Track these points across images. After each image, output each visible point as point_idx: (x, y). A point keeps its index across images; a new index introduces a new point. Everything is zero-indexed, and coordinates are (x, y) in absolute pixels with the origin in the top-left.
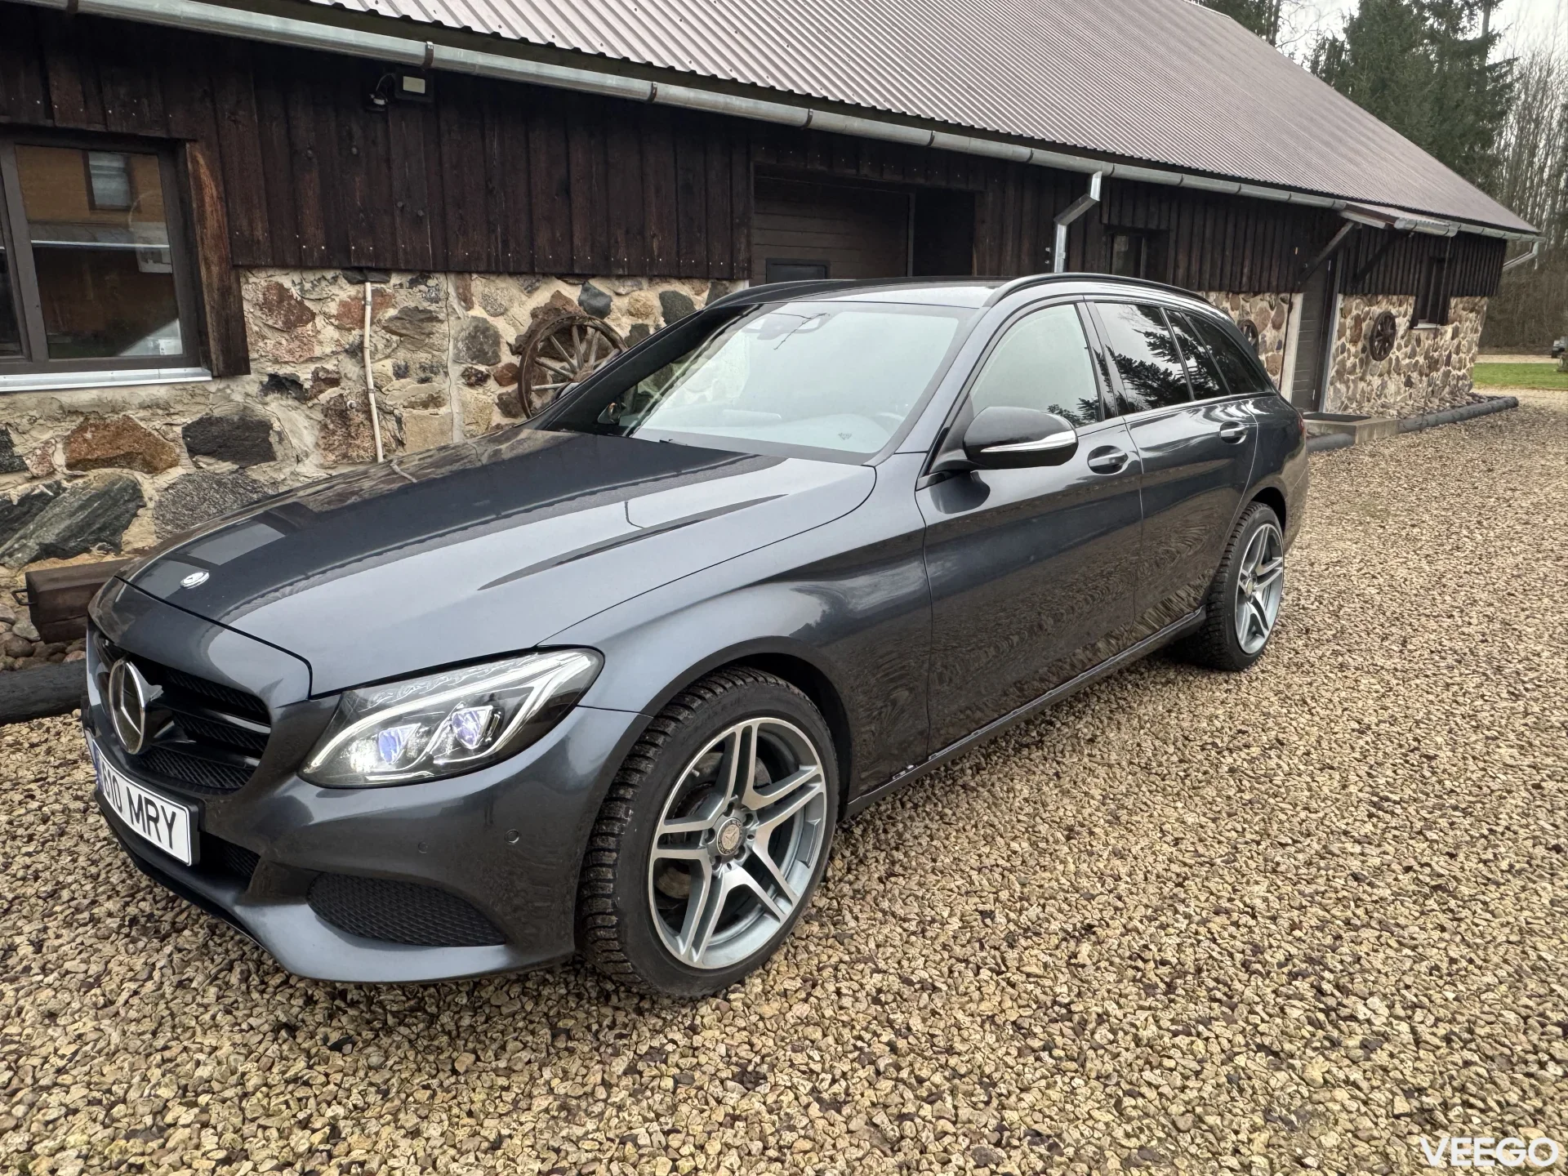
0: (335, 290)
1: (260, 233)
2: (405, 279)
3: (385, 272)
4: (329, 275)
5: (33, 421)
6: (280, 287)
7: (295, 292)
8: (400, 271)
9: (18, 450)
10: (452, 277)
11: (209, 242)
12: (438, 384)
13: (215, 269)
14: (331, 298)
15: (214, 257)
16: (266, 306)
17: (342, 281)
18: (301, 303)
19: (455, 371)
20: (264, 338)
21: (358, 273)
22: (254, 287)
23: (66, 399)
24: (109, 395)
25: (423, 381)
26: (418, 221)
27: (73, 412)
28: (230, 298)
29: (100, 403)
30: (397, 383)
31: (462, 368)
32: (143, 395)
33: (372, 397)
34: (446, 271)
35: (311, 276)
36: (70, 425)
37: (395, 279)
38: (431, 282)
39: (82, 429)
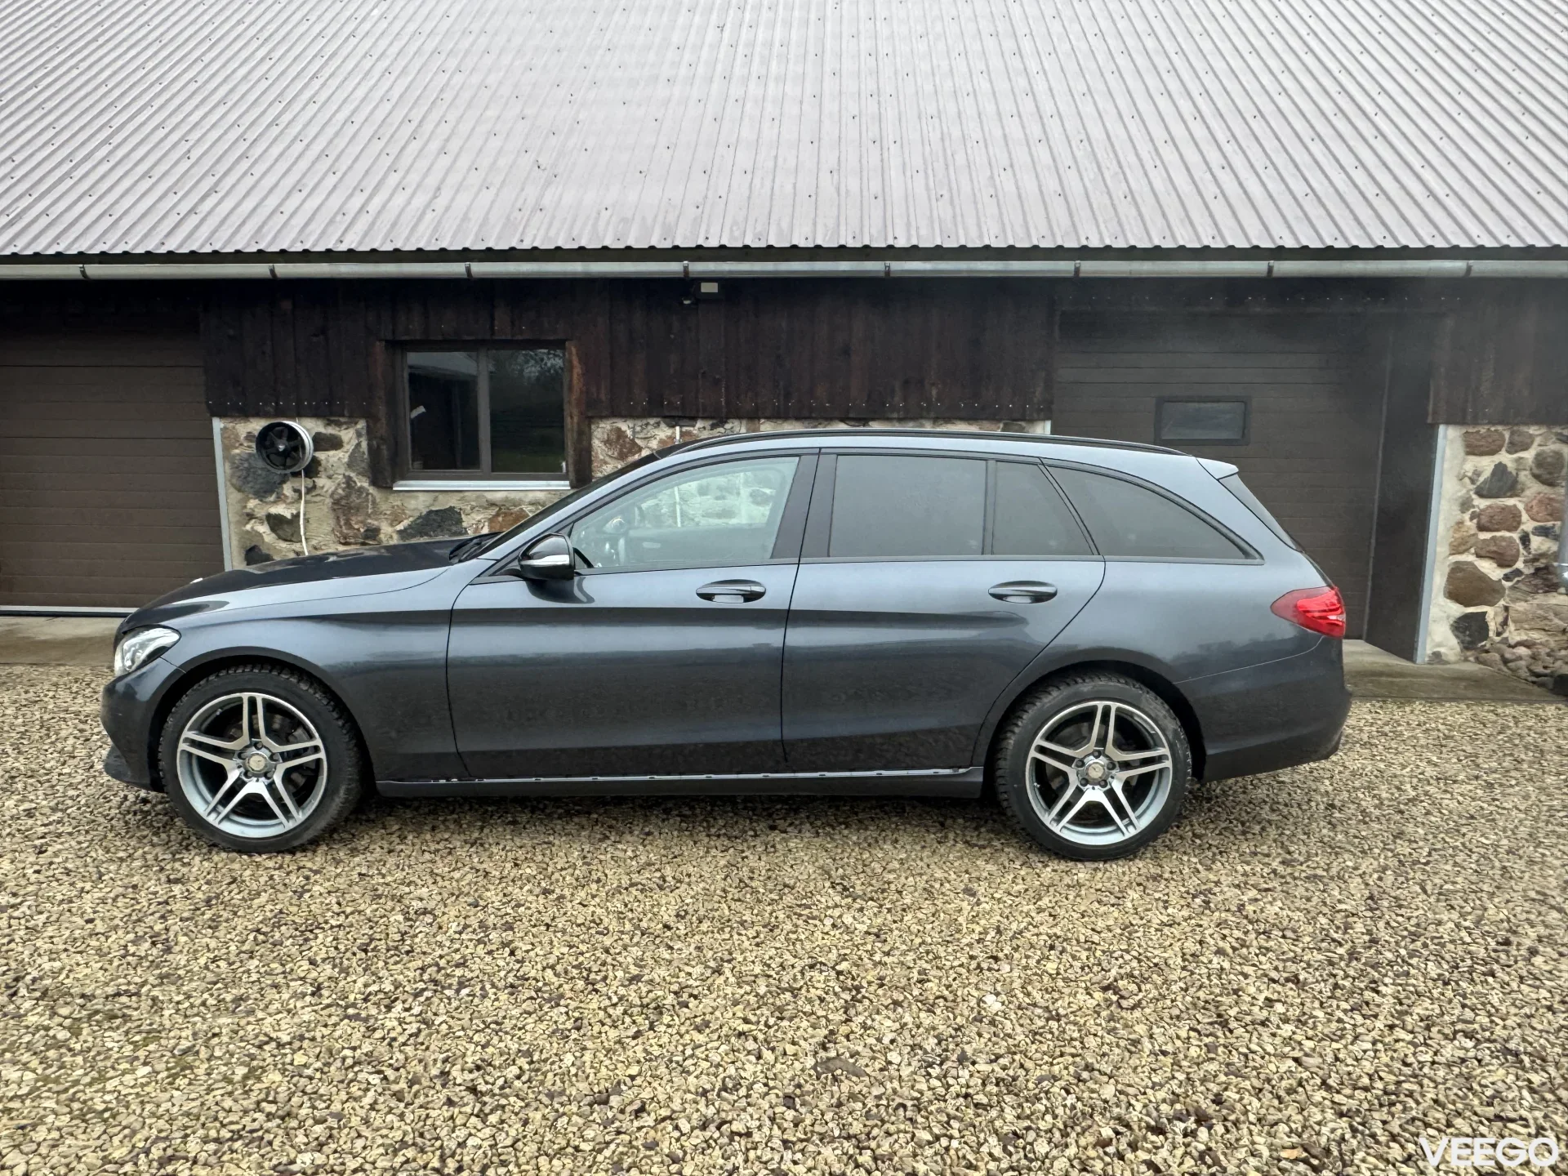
0: (656, 432)
1: (603, 397)
2: (707, 424)
3: (693, 419)
4: (652, 421)
5: (472, 508)
6: (619, 430)
7: (629, 433)
8: (704, 418)
9: (465, 524)
10: (744, 422)
11: (574, 402)
12: (731, 501)
13: (576, 419)
14: (654, 437)
15: (575, 412)
16: (608, 442)
17: (663, 425)
18: (633, 440)
19: (745, 492)
20: (606, 463)
21: (672, 420)
22: (601, 431)
23: (489, 496)
24: (512, 496)
25: (717, 498)
26: (717, 382)
27: (492, 504)
28: (584, 437)
29: (506, 499)
30: (699, 499)
31: (749, 490)
32: (531, 496)
33: (678, 508)
34: (739, 417)
35: (639, 423)
36: (493, 511)
37: (699, 424)
38: (728, 426)
39: (498, 515)
